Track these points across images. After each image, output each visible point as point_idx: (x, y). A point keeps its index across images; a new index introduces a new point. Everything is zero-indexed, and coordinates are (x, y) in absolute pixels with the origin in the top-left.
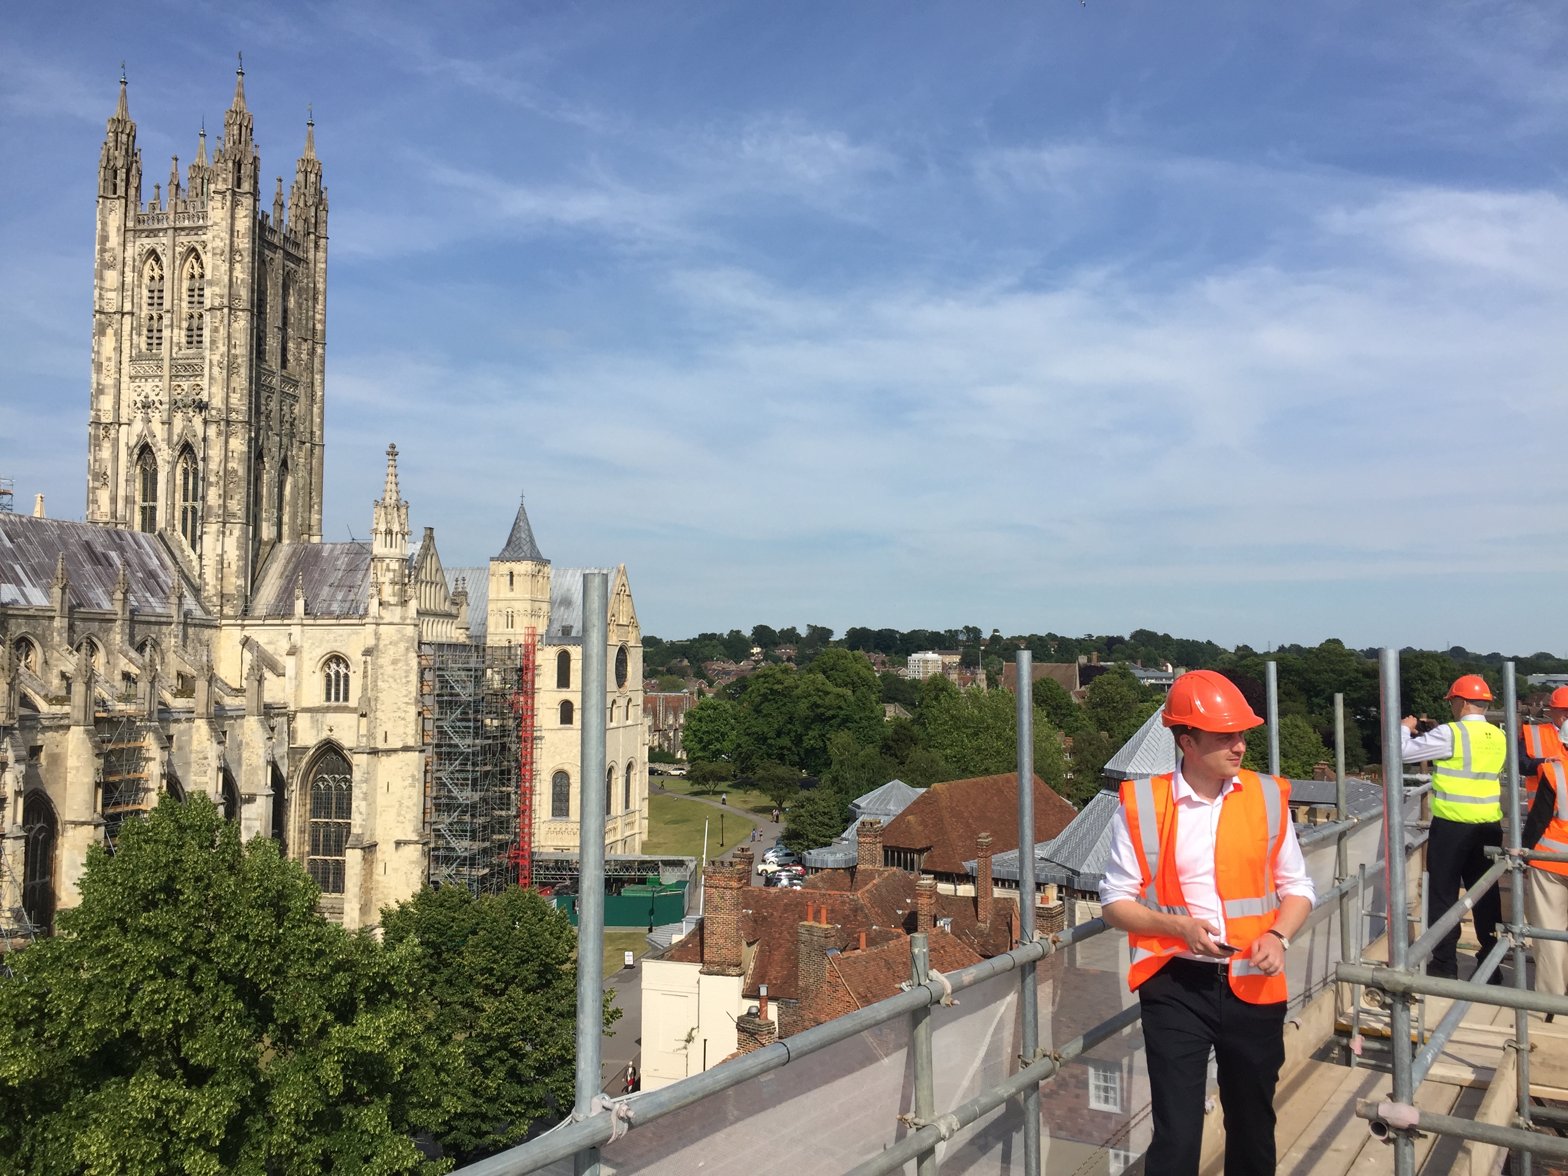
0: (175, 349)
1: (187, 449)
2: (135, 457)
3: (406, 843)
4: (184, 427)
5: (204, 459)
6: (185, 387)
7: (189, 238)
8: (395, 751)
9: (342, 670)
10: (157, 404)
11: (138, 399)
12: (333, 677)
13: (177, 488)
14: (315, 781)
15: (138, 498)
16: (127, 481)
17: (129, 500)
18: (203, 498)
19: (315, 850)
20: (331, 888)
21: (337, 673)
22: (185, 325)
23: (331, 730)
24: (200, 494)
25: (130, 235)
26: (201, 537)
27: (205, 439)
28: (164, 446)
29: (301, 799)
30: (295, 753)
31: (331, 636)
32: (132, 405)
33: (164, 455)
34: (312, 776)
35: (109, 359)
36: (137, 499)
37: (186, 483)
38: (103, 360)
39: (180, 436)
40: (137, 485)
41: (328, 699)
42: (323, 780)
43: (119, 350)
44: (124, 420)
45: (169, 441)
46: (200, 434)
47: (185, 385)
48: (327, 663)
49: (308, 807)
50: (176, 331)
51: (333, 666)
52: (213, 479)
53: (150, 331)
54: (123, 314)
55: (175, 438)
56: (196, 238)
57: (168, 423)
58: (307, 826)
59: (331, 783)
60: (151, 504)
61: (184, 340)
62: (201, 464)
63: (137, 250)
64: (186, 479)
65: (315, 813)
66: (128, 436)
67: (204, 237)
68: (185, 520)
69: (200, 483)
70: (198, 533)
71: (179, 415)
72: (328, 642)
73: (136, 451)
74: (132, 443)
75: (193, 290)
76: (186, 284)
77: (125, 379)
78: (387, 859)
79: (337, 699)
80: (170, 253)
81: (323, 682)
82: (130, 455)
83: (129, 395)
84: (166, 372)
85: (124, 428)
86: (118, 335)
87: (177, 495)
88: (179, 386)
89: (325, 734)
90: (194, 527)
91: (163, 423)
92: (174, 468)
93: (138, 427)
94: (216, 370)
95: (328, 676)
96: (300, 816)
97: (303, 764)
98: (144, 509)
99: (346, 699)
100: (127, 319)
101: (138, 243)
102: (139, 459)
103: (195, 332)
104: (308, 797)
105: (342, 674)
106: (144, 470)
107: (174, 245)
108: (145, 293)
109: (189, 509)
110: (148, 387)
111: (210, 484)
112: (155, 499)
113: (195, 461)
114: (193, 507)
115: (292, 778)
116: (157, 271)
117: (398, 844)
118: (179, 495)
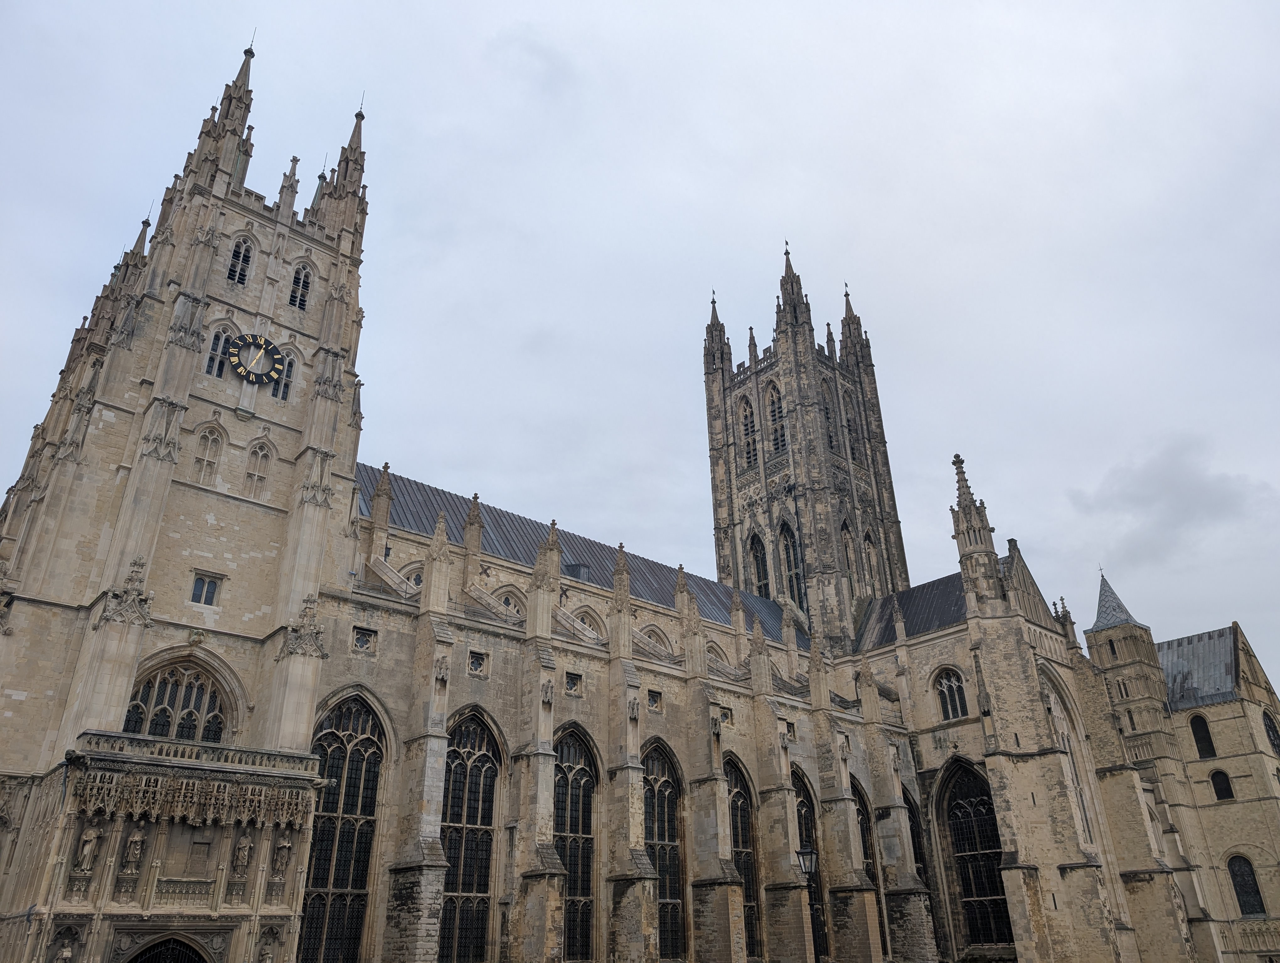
0: (767, 455)
1: (785, 528)
2: (748, 547)
3: (1073, 868)
4: (781, 510)
5: (799, 529)
6: (777, 481)
7: (767, 375)
8: (1032, 756)
9: (954, 684)
10: (759, 502)
11: (745, 503)
12: (947, 692)
13: (782, 562)
14: (951, 809)
15: (754, 579)
16: (744, 567)
17: (747, 582)
18: (803, 560)
19: (967, 892)
20: (995, 937)
21: (950, 688)
22: (772, 437)
23: (956, 747)
24: (800, 558)
25: (728, 391)
26: (806, 594)
27: (797, 513)
28: (768, 530)
29: (940, 830)
30: (925, 777)
31: (937, 651)
32: (741, 509)
33: (768, 538)
34: (945, 804)
35: (722, 481)
36: (754, 581)
37: (788, 557)
38: (718, 483)
39: (779, 518)
40: (752, 570)
41: (946, 717)
42: (960, 807)
43: (728, 472)
44: (737, 521)
45: (771, 525)
46: (793, 510)
47: (776, 479)
48: (937, 681)
49: (949, 839)
50: (766, 443)
51: (944, 681)
52: (807, 541)
53: (748, 453)
54: (728, 446)
55: (775, 521)
56: (771, 372)
57: (769, 511)
58: (953, 862)
59: (970, 810)
60: (765, 582)
61: (772, 449)
62: (797, 534)
63: (733, 400)
64: (788, 553)
65: (958, 845)
66: (741, 533)
67: (777, 369)
68: (791, 587)
69: (799, 549)
70: (803, 591)
71: (776, 502)
72: (934, 657)
73: (749, 542)
74: (744, 538)
75: (774, 411)
76: (769, 409)
77: (735, 491)
78: (1054, 889)
79: (955, 715)
80: (754, 392)
81: (938, 701)
82: (744, 547)
83: (738, 502)
84: (762, 474)
85: (738, 528)
86: (727, 463)
87: (783, 568)
88: (773, 481)
89: (950, 753)
90: (799, 590)
91: (764, 513)
92: (777, 546)
93: (747, 524)
94: (797, 457)
95: (942, 693)
96: (943, 850)
97: (934, 790)
98: (759, 588)
99: (965, 712)
100: (732, 448)
101: (733, 394)
102: (751, 548)
103: (780, 439)
104: (948, 829)
105: (955, 687)
106: (756, 557)
107: (757, 384)
108: (742, 428)
109: (794, 576)
110: (751, 491)
111: (807, 546)
112: (766, 577)
113: (793, 536)
114: (797, 574)
115: (926, 806)
116: (748, 410)
117: (1063, 870)
118: (784, 568)
